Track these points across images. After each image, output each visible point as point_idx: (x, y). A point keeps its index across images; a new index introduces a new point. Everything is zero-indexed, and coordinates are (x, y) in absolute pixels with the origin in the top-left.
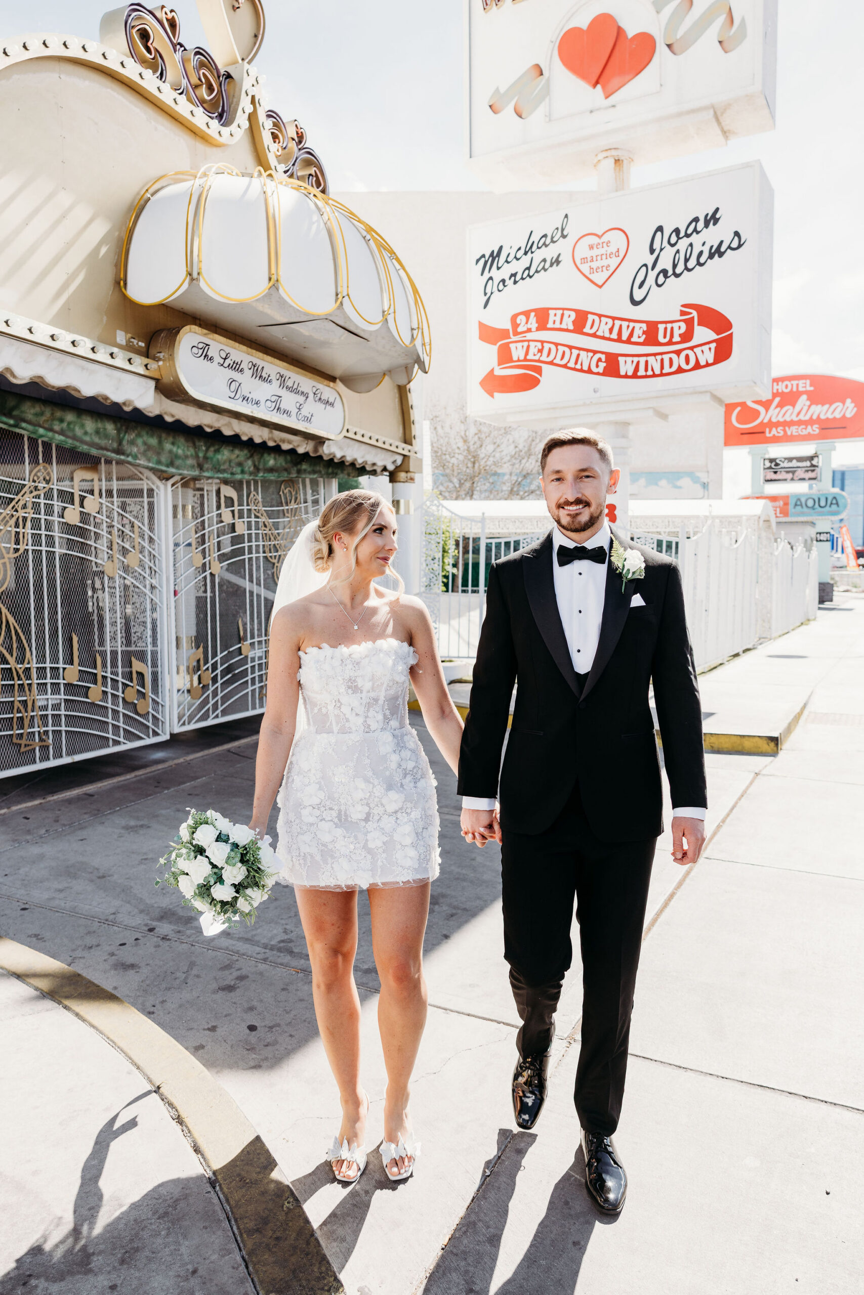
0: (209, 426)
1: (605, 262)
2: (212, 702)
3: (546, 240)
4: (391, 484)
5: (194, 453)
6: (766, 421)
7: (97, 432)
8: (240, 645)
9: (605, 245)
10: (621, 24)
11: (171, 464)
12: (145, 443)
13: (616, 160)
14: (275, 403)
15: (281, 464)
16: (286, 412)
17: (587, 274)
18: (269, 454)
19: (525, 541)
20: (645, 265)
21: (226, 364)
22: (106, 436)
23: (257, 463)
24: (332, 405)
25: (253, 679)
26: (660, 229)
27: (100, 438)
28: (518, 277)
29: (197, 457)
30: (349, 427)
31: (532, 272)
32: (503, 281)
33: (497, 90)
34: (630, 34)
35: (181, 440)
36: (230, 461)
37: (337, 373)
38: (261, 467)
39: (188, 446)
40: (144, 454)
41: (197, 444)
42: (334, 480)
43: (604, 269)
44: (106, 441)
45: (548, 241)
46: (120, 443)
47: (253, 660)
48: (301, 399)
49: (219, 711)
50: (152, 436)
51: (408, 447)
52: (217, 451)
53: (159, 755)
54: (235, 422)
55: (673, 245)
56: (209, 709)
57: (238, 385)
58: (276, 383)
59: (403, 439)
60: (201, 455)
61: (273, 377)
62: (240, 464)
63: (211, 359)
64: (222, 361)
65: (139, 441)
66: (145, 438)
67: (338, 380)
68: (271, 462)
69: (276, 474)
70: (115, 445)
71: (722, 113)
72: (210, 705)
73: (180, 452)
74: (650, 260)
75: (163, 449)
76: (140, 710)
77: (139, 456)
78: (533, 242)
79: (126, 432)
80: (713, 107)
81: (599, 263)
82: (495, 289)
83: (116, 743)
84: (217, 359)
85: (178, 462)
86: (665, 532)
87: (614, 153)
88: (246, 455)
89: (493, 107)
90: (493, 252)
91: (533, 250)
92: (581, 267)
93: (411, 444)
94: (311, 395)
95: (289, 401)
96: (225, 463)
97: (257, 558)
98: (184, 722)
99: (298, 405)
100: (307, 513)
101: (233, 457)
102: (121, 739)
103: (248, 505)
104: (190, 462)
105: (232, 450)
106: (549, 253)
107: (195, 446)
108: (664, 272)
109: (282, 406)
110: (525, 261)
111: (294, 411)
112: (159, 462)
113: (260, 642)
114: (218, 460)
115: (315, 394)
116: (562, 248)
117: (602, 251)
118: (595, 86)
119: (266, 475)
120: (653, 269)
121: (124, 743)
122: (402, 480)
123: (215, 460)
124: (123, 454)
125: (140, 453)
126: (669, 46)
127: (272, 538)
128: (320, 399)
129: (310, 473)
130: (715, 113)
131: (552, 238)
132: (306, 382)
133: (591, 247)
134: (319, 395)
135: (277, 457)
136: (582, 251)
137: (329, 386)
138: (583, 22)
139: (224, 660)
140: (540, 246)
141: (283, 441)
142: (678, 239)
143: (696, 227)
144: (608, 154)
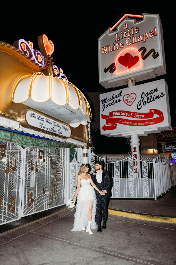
0: (36, 135)
1: (131, 100)
2: (34, 207)
4: (82, 150)
5: (32, 141)
6: (164, 137)
7: (5, 136)
10: (131, 55)
14: (52, 129)
15: (55, 144)
16: (56, 131)
17: (127, 103)
19: (115, 163)
20: (140, 101)
21: (39, 119)
22: (8, 137)
23: (49, 144)
24: (67, 130)
25: (46, 200)
26: (143, 93)
27: (6, 137)
28: (111, 104)
31: (114, 103)
32: (107, 105)
33: (106, 68)
35: (28, 138)
36: (42, 144)
39: (30, 140)
40: (18, 141)
41: (33, 139)
42: (68, 148)
44: (7, 138)
46: (11, 138)
47: (46, 195)
48: (59, 128)
49: (36, 210)
50: (20, 137)
52: (38, 141)
55: (147, 96)
56: (33, 209)
57: (42, 124)
58: (53, 124)
60: (34, 142)
61: (52, 123)
63: (35, 117)
64: (38, 118)
66: (18, 137)
68: (53, 144)
69: (54, 147)
70: (10, 139)
72: (33, 208)
73: (28, 141)
75: (23, 140)
76: (12, 211)
77: (16, 142)
78: (114, 97)
79: (13, 136)
80: (152, 69)
82: (105, 107)
83: (4, 221)
84: (37, 117)
85: (27, 144)
86: (150, 161)
87: (131, 79)
88: (46, 142)
89: (105, 71)
90: (105, 99)
91: (114, 98)
92: (125, 102)
94: (62, 127)
95: (56, 128)
96: (40, 144)
97: (48, 168)
98: (25, 214)
100: (62, 156)
104: (31, 143)
106: (118, 99)
108: (145, 102)
109: (54, 130)
110: (112, 101)
111: (57, 131)
112: (22, 144)
116: (121, 98)
117: (130, 98)
118: (126, 66)
120: (142, 101)
121: (6, 221)
122: (85, 148)
123: (37, 143)
124: (12, 141)
126: (142, 58)
127: (53, 163)
128: (64, 128)
129: (62, 147)
131: (118, 96)
132: (61, 124)
136: (125, 98)
137: (67, 125)
138: (123, 55)
139: (38, 195)
142: (148, 95)
143: (152, 92)
144: (130, 79)
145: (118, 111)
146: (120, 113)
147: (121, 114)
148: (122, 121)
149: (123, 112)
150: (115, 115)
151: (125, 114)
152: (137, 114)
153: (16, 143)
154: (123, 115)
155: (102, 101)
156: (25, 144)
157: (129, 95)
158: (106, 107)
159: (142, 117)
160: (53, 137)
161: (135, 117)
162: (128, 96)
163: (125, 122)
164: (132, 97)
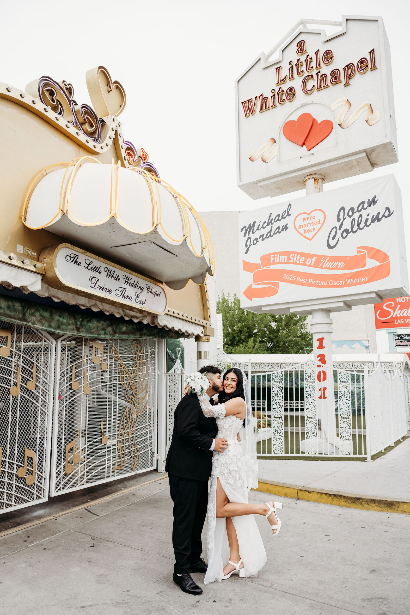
0: (83, 305)
1: (312, 227)
3: (279, 218)
4: (196, 343)
5: (74, 322)
7: (9, 308)
8: (101, 438)
9: (312, 218)
10: (314, 117)
11: (59, 327)
12: (41, 315)
13: (315, 179)
14: (121, 293)
15: (130, 330)
16: (129, 298)
17: (303, 233)
18: (123, 324)
19: (274, 375)
20: (335, 227)
21: (89, 268)
22: (15, 310)
23: (115, 329)
24: (159, 295)
26: (343, 209)
28: (264, 237)
29: (76, 324)
30: (170, 309)
31: (272, 234)
32: (256, 239)
34: (319, 121)
35: (65, 315)
36: (98, 328)
37: (164, 280)
38: (118, 331)
39: (70, 318)
40: (40, 322)
41: (76, 317)
42: (163, 340)
43: (312, 230)
44: (15, 313)
45: (280, 218)
46: (24, 315)
47: (109, 446)
48: (139, 291)
50: (46, 311)
51: (205, 322)
52: (89, 321)
53: (40, 512)
54: (99, 303)
55: (350, 217)
56: (77, 479)
57: (97, 280)
58: (123, 281)
59: (203, 318)
60: (78, 323)
61: (121, 277)
62: (103, 329)
63: (79, 264)
64: (87, 266)
65: (37, 314)
66: (41, 312)
67: (164, 283)
68: (124, 329)
69: (127, 336)
70: (21, 316)
71: (370, 155)
72: (79, 476)
73: (65, 321)
74: (338, 225)
75: (53, 319)
76: (28, 483)
78: (272, 219)
79: (28, 308)
80: (365, 151)
81: (309, 228)
82: (252, 243)
83: (9, 505)
84: (83, 264)
85: (63, 327)
86: (355, 371)
87: (314, 176)
88: (108, 324)
89: (251, 159)
90: (250, 225)
91: (273, 222)
92: (299, 230)
93: (208, 321)
94: (145, 289)
95: (131, 291)
96: (94, 328)
98: (60, 489)
99: (137, 294)
100: (147, 358)
101: (100, 325)
102: (13, 503)
103: (110, 353)
104: (71, 326)
105: (99, 321)
106: (281, 224)
107: (74, 318)
108: (346, 231)
109: (126, 294)
110: (268, 228)
111: (134, 297)
112: (50, 326)
113: (114, 435)
114: (90, 327)
115: (148, 288)
116: (288, 221)
117: (310, 221)
118: (302, 146)
119: (120, 336)
120: (340, 229)
121: (14, 506)
122: (203, 340)
123: (87, 326)
124: (26, 321)
125: (37, 321)
126: (340, 125)
127: (125, 373)
128: (151, 291)
129: (148, 336)
130: (366, 154)
131: (282, 216)
132: (143, 282)
133: (304, 220)
134: (150, 290)
135: (128, 326)
136: (300, 221)
137: (157, 285)
138: (295, 117)
139: (90, 447)
140: (276, 220)
141: (133, 317)
142: (353, 213)
143: (363, 206)
144: (311, 176)
145: (282, 254)
146: (286, 257)
147: (289, 259)
148: (290, 277)
149: (293, 255)
150: (274, 263)
151: (300, 259)
152: (327, 259)
153: (35, 326)
154: (292, 263)
155: (245, 229)
156: (56, 327)
157: (309, 214)
158: (254, 244)
159: (337, 266)
160: (124, 311)
161: (321, 267)
162: (306, 216)
163: (299, 280)
164: (316, 220)
